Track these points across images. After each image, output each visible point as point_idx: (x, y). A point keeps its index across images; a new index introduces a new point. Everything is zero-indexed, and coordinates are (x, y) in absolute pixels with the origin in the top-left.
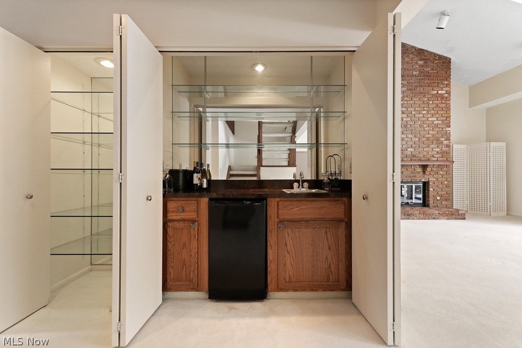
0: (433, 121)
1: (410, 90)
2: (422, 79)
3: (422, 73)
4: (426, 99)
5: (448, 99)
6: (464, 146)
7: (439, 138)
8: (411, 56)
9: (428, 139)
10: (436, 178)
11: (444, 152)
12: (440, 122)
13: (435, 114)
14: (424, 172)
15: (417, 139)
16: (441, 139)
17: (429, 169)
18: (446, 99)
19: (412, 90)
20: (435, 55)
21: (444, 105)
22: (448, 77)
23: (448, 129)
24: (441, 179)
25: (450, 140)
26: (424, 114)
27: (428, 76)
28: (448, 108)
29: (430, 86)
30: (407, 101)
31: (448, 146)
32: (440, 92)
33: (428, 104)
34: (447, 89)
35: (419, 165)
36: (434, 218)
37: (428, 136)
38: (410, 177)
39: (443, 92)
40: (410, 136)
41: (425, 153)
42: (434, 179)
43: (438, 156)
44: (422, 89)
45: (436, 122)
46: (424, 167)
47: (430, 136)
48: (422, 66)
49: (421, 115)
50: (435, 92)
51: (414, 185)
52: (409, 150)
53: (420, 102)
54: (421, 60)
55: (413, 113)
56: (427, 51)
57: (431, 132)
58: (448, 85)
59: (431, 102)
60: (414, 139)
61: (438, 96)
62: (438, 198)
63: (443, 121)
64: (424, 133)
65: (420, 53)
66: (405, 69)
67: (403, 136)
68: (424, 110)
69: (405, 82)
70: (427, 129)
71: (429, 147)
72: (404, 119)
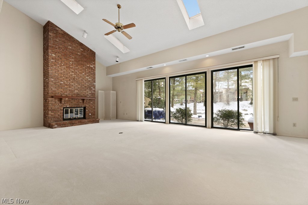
0: (88, 79)
1: (76, 61)
2: (82, 58)
3: (82, 55)
4: (84, 68)
5: (94, 70)
6: (103, 92)
7: (91, 87)
8: (77, 45)
9: (85, 87)
10: (89, 105)
11: (93, 93)
12: (91, 80)
13: (89, 76)
14: (83, 102)
15: (80, 86)
16: (92, 88)
17: (85, 101)
18: (93, 70)
19: (77, 61)
20: (89, 49)
21: (93, 72)
22: (94, 60)
23: (94, 83)
24: (91, 106)
25: (95, 88)
26: (83, 75)
27: (85, 57)
28: (94, 74)
29: (86, 62)
31: (95, 91)
32: (91, 66)
33: (85, 70)
34: (94, 65)
35: (81, 99)
36: (85, 124)
37: (85, 85)
38: (76, 104)
39: (92, 66)
40: (76, 84)
41: (84, 93)
42: (88, 106)
43: (90, 95)
44: (82, 62)
45: (89, 79)
46: (83, 100)
47: (86, 85)
48: (82, 51)
49: (82, 75)
50: (89, 66)
51: (79, 109)
52: (76, 91)
53: (81, 69)
54: (82, 48)
55: (78, 73)
56: (84, 45)
57: (87, 84)
58: (94, 64)
59: (87, 70)
60: (78, 86)
61: (89, 68)
62: (90, 114)
63: (92, 79)
64: (83, 83)
65: (81, 45)
66: (73, 50)
67: (72, 84)
68: (83, 73)
69: (74, 57)
70: (85, 82)
71: (86, 90)
72: (73, 75)
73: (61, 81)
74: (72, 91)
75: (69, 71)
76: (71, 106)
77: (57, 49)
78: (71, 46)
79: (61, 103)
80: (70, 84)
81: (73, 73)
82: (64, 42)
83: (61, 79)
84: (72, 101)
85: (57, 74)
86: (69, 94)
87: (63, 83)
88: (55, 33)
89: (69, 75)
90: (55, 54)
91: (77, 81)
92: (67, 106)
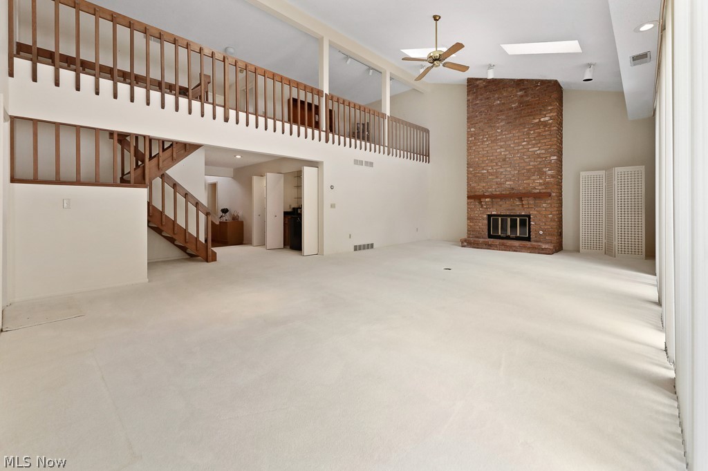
0: (535, 151)
1: (508, 123)
2: (522, 110)
3: (521, 104)
4: (526, 130)
5: (552, 125)
6: (600, 173)
8: (510, 89)
9: (529, 170)
10: (537, 211)
11: (548, 183)
12: (543, 151)
13: (537, 144)
14: (523, 204)
15: (516, 172)
16: (544, 170)
19: (510, 123)
20: (537, 81)
22: (552, 102)
23: (552, 158)
24: (542, 213)
26: (524, 145)
27: (528, 105)
28: (553, 136)
29: (532, 115)
30: (505, 134)
32: (542, 119)
33: (528, 134)
34: (551, 114)
37: (528, 167)
38: (508, 210)
39: (547, 119)
40: (508, 169)
41: (525, 185)
42: (536, 213)
43: (540, 188)
44: (521, 120)
45: (538, 152)
47: (531, 167)
48: (522, 96)
49: (521, 147)
50: (537, 120)
51: (518, 219)
52: (508, 183)
53: (520, 134)
54: (521, 90)
55: (512, 146)
56: (527, 80)
57: (532, 163)
58: (553, 110)
59: (532, 132)
60: (513, 172)
61: (540, 124)
62: (541, 232)
63: (546, 150)
64: (524, 164)
65: (519, 83)
66: (504, 104)
67: (502, 170)
68: (524, 141)
69: (503, 117)
70: (527, 160)
71: (529, 178)
72: (503, 153)
73: (483, 169)
74: (501, 184)
75: (496, 148)
76: (499, 213)
77: (477, 117)
78: (498, 99)
79: (482, 207)
80: (498, 170)
81: (502, 150)
82: (488, 98)
83: (483, 165)
84: (501, 203)
85: (477, 159)
86: (496, 191)
87: (485, 171)
88: (474, 93)
89: (496, 154)
90: (474, 127)
91: (511, 163)
92: (493, 213)
